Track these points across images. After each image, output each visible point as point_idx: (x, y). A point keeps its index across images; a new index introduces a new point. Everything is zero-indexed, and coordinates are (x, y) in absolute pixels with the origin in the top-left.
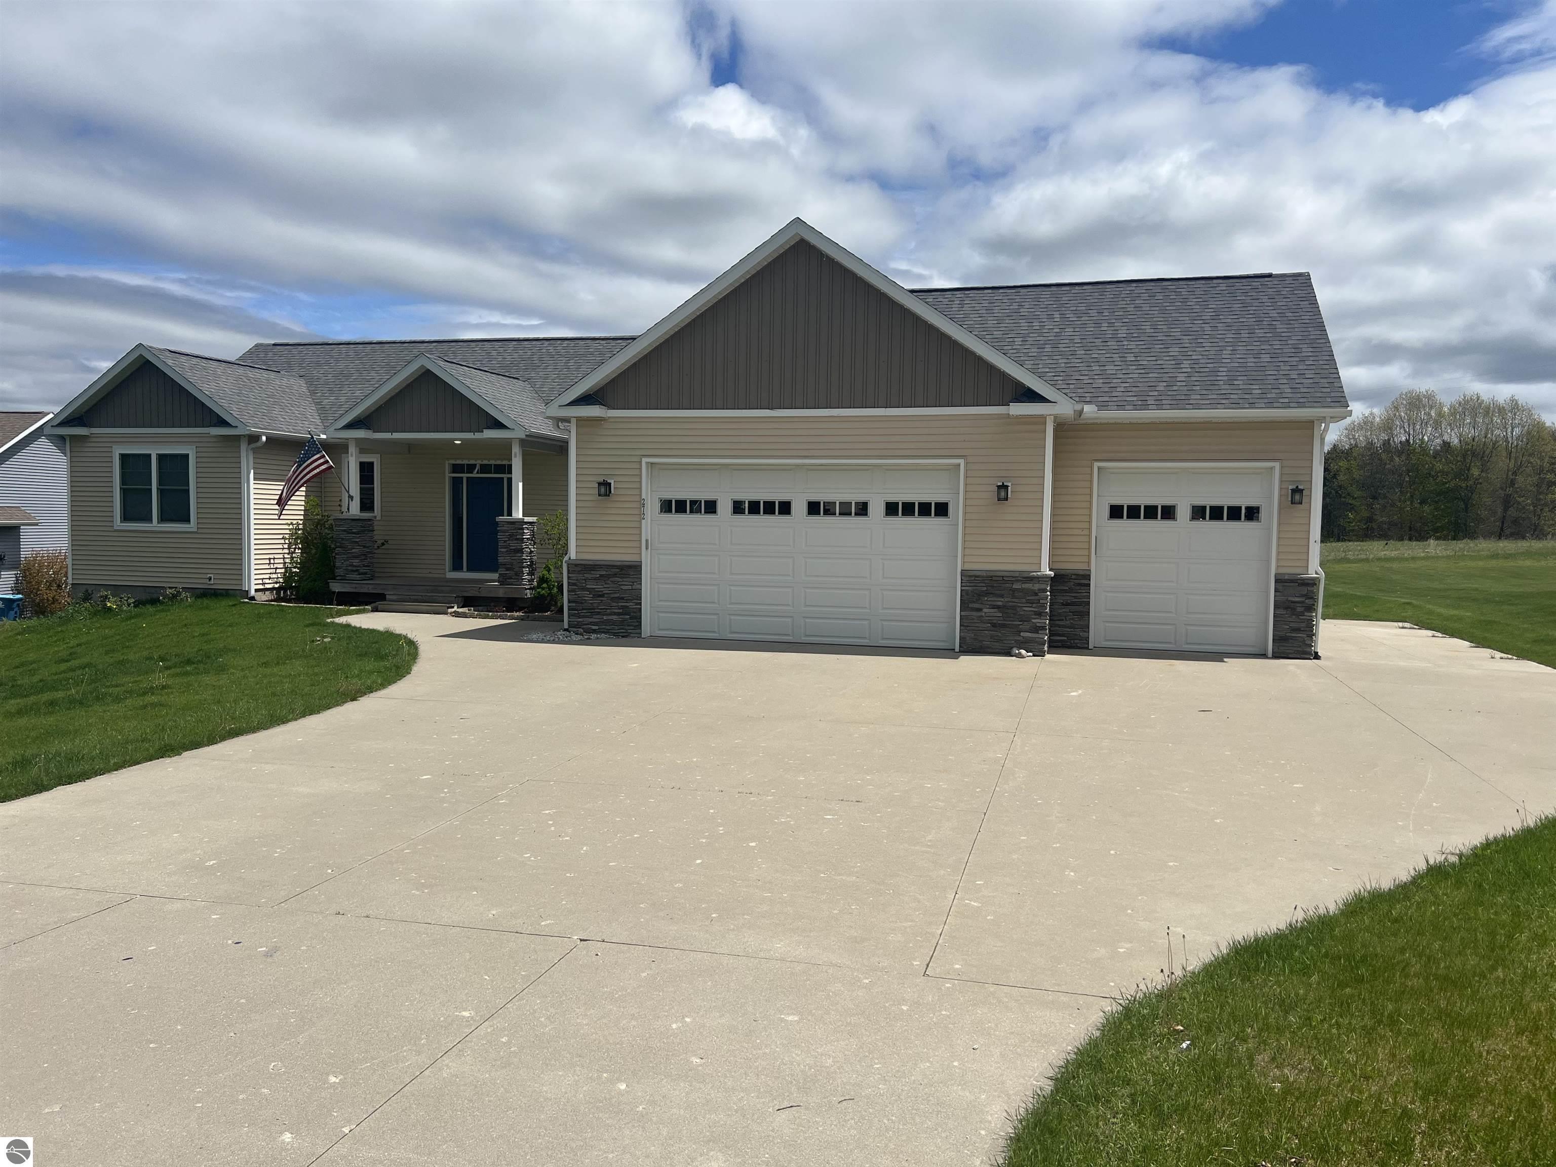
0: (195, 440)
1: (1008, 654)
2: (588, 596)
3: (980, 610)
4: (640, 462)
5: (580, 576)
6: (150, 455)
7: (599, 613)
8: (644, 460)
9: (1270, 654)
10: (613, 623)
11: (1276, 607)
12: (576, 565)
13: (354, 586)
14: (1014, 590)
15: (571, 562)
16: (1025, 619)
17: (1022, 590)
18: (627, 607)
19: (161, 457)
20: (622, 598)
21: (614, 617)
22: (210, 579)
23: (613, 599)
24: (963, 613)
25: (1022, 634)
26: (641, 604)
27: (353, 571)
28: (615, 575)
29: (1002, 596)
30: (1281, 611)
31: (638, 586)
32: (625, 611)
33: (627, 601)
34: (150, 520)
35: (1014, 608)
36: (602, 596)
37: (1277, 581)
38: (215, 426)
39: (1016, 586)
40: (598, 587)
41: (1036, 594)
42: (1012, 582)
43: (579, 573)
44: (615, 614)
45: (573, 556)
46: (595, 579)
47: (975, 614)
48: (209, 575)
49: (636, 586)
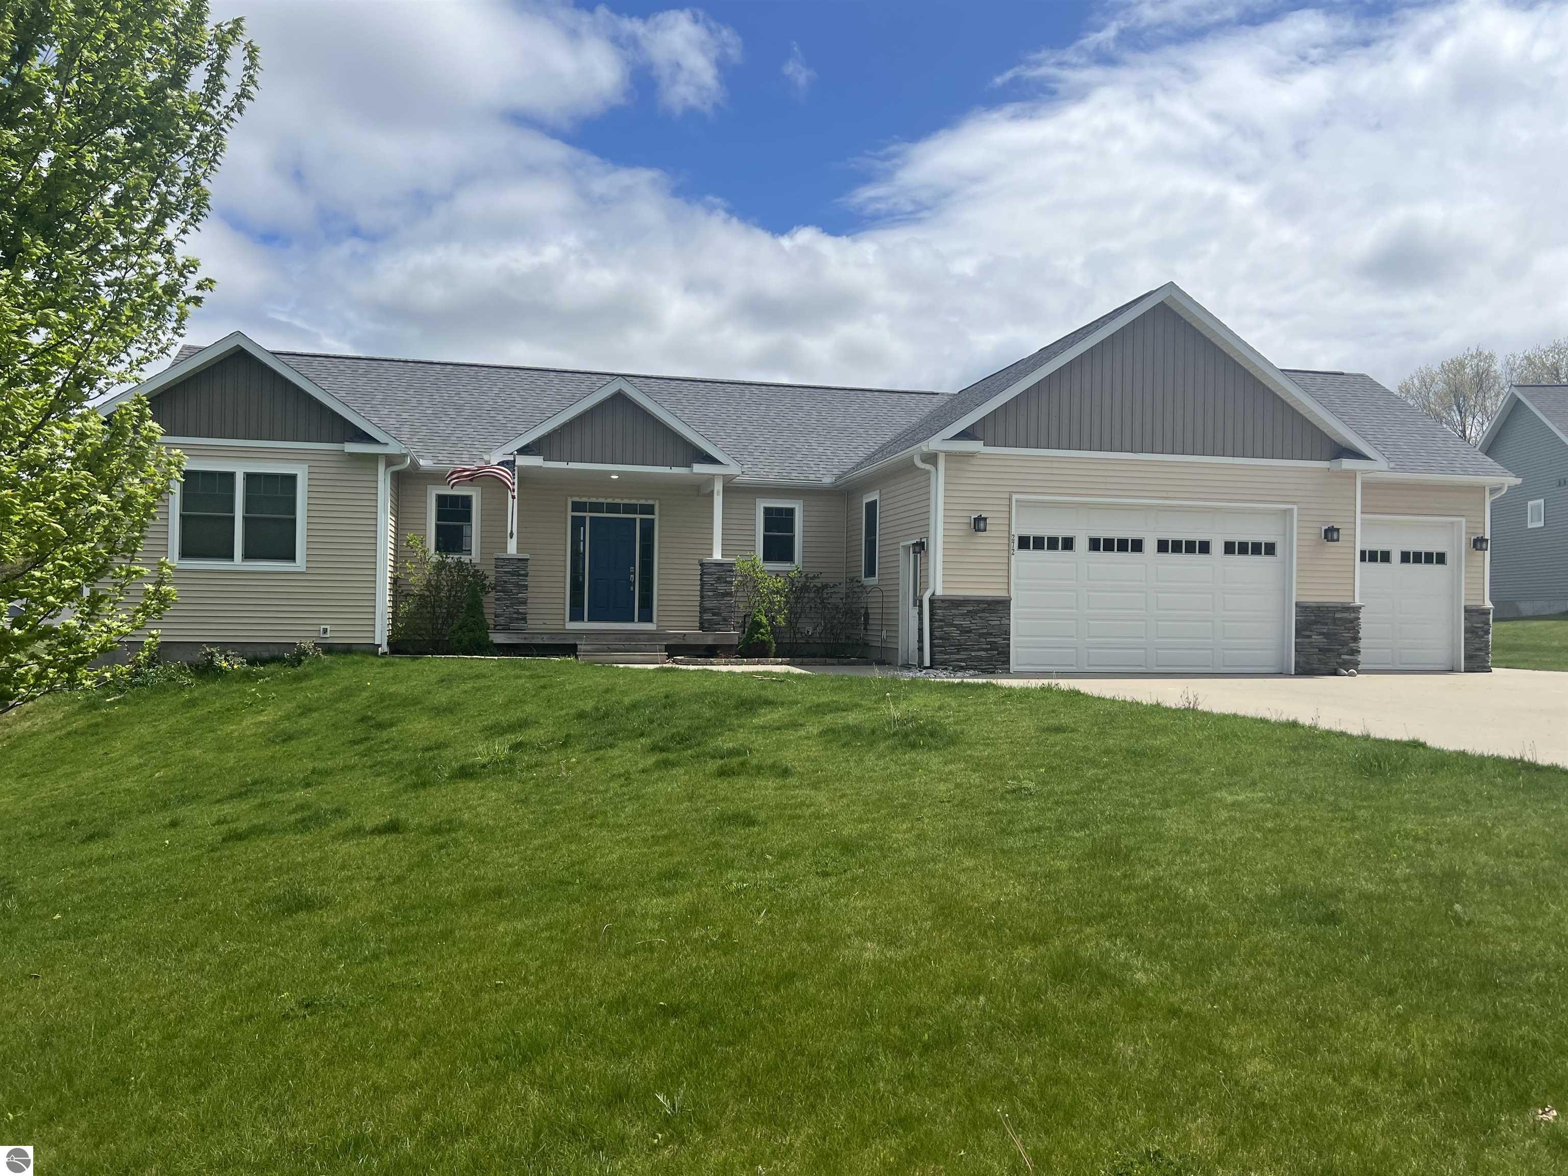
0: (311, 457)
1: (1335, 673)
2: (955, 633)
3: (1309, 637)
4: (1010, 499)
5: (947, 612)
6: (232, 475)
7: (966, 650)
8: (1015, 497)
9: (1463, 670)
10: (980, 659)
11: (1466, 632)
12: (943, 601)
13: (521, 636)
14: (1335, 619)
15: (934, 598)
16: (1344, 644)
17: (1341, 619)
18: (995, 642)
19: (249, 477)
20: (991, 634)
21: (983, 653)
22: (325, 631)
23: (981, 635)
24: (1298, 640)
25: (1343, 657)
26: (1009, 639)
27: (518, 619)
28: (983, 611)
29: (1326, 624)
30: (1468, 635)
31: (1007, 622)
32: (993, 646)
33: (995, 636)
34: (231, 556)
35: (1335, 634)
36: (970, 631)
37: (1466, 611)
38: (351, 440)
39: (1338, 615)
40: (966, 623)
41: (1352, 622)
42: (1335, 612)
43: (945, 608)
44: (984, 650)
45: (939, 592)
46: (962, 615)
47: (1307, 640)
48: (323, 627)
49: (1005, 621)
